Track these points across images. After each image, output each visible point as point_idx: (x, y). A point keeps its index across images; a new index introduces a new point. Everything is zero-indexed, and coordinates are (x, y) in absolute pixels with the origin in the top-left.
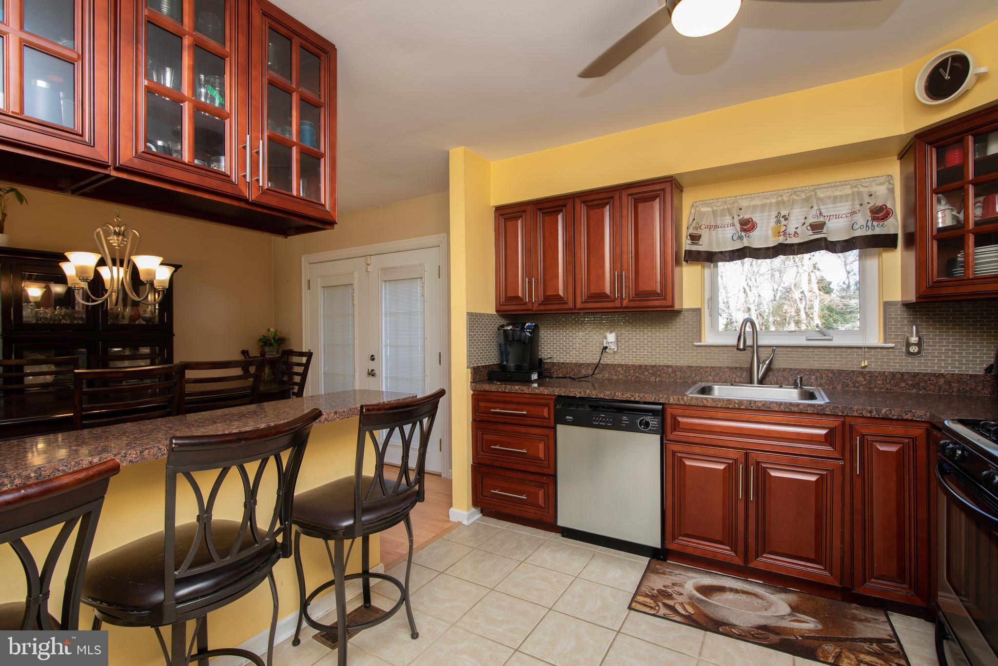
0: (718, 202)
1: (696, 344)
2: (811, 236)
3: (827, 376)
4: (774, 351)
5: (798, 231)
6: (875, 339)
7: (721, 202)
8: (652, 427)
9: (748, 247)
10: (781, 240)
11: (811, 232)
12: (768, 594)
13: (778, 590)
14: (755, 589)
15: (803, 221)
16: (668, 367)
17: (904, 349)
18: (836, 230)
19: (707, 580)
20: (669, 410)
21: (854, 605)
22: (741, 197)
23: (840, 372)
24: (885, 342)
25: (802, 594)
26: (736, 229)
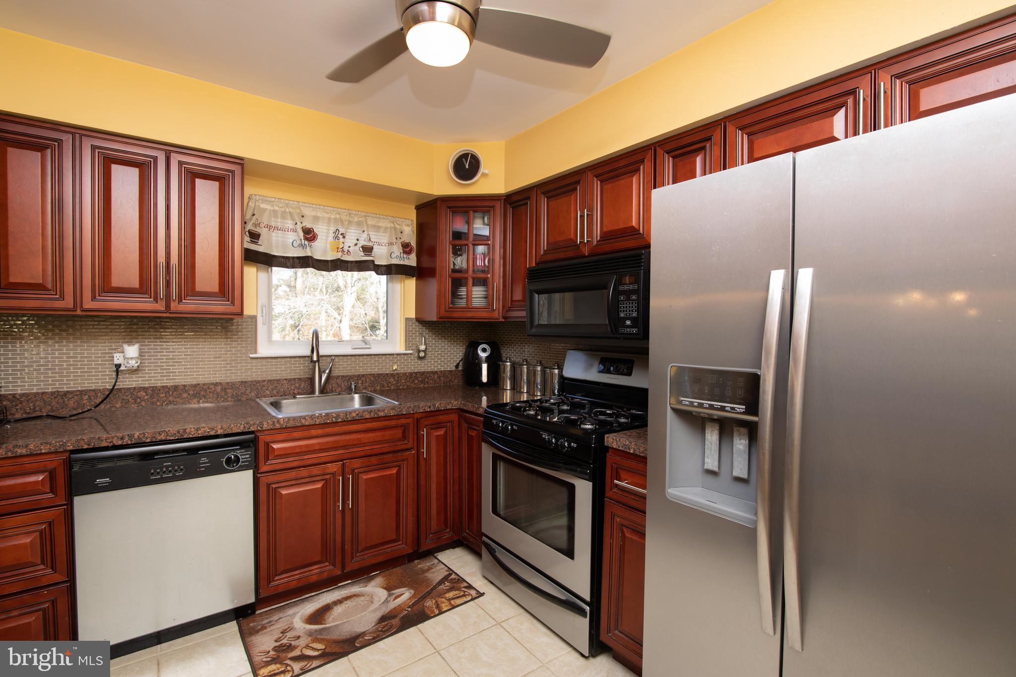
0: (280, 202)
1: (252, 356)
2: (360, 256)
3: (370, 380)
4: (333, 360)
5: (350, 249)
6: (398, 346)
7: (283, 203)
8: (242, 462)
9: (311, 257)
10: (338, 255)
11: (362, 254)
12: (362, 589)
13: (366, 580)
14: (351, 591)
15: (356, 242)
16: (216, 384)
17: (416, 354)
18: (381, 256)
19: (310, 607)
20: (263, 438)
21: (416, 562)
22: (303, 204)
23: (379, 375)
24: (406, 350)
25: (383, 574)
26: (299, 236)
